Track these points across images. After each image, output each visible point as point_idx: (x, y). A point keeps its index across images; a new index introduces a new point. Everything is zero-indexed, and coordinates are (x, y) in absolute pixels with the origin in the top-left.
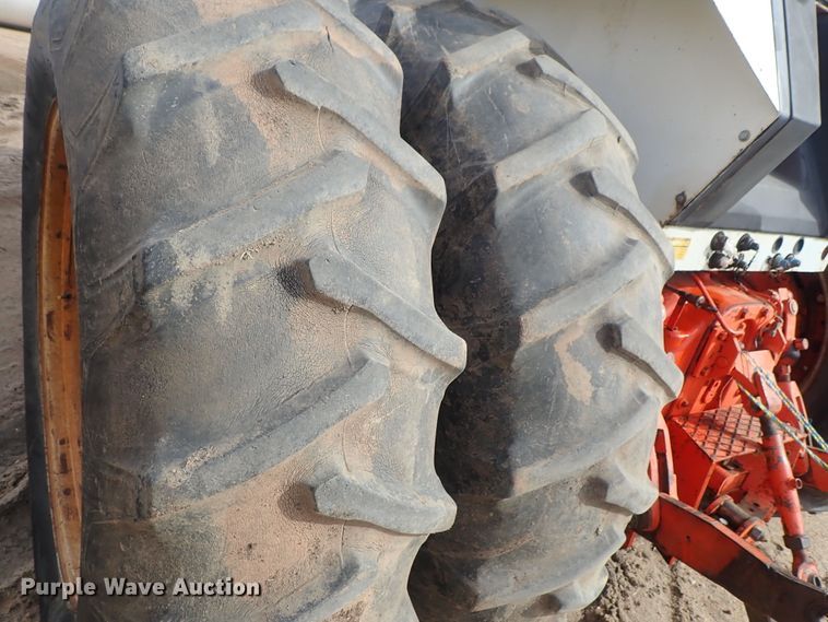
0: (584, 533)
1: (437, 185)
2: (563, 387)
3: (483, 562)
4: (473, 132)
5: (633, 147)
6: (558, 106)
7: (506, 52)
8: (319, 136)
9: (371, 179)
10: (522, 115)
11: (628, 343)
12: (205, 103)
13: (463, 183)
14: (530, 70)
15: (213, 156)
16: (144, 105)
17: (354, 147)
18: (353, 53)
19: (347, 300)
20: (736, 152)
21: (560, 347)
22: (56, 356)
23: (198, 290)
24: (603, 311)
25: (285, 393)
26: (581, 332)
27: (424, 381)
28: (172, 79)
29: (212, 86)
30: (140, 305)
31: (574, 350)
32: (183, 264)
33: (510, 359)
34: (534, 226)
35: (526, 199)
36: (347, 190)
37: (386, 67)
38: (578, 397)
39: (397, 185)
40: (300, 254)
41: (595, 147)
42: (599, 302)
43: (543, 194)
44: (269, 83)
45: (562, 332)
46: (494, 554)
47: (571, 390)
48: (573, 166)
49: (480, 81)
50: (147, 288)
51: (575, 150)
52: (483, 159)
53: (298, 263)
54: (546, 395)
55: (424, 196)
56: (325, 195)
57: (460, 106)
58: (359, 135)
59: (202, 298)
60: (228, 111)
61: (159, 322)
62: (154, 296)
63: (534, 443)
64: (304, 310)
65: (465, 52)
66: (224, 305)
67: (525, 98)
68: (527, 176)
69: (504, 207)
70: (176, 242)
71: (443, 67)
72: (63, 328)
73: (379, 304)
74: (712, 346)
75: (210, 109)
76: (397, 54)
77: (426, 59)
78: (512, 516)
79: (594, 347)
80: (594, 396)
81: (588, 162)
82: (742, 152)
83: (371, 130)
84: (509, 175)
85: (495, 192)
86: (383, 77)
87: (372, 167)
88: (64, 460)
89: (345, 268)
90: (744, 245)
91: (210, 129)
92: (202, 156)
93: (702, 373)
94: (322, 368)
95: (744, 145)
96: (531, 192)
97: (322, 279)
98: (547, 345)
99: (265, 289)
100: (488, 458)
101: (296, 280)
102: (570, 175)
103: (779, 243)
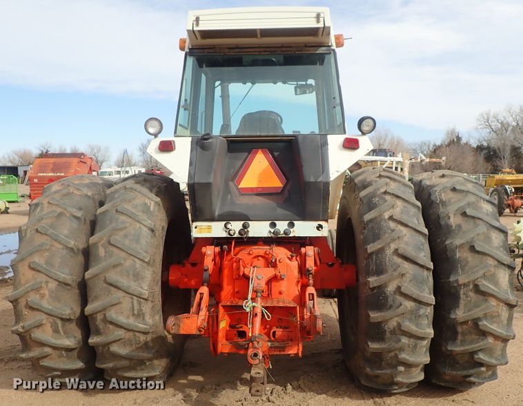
74: (235, 265)
98: (97, 244)
103: (273, 225)
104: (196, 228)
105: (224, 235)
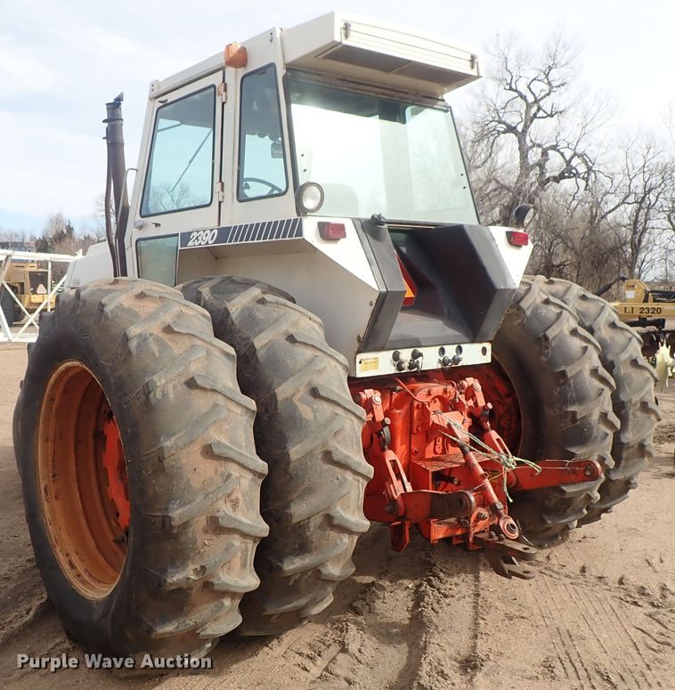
0: (330, 479)
1: (232, 351)
2: (300, 415)
3: (291, 501)
4: (244, 330)
5: (320, 321)
6: (276, 312)
7: (251, 297)
8: (187, 342)
9: (207, 352)
10: (261, 320)
11: (322, 393)
12: (150, 340)
13: (243, 350)
14: (262, 301)
15: (157, 355)
16: (133, 345)
17: (199, 343)
18: (190, 313)
19: (208, 387)
20: (370, 312)
21: (295, 400)
22: (52, 511)
23: (163, 392)
24: (309, 384)
25: (195, 418)
26: (302, 393)
27: (241, 415)
28: (140, 335)
29: (151, 335)
30: (148, 399)
31: (301, 400)
32: (158, 384)
33: (276, 409)
34: (274, 358)
35: (269, 350)
36: (200, 356)
37: (204, 316)
38: (308, 418)
39: (217, 353)
40: (190, 376)
41: (295, 324)
42: (306, 380)
43: (275, 346)
44: (168, 330)
45: (294, 394)
46: (295, 496)
47: (304, 416)
48: (285, 333)
49: (242, 310)
50: (149, 392)
51: (286, 327)
52: (249, 339)
53: (190, 379)
54: (295, 421)
55: (227, 355)
56: (194, 358)
57: (236, 322)
58: (200, 339)
59: (164, 395)
60: (158, 341)
61: (153, 403)
62: (152, 395)
63: (295, 441)
64: (195, 393)
65: (233, 301)
66: (171, 396)
67: (261, 312)
68: (267, 341)
69: (261, 354)
70: (155, 378)
71: (226, 309)
72: (53, 494)
73: (218, 387)
74: (416, 412)
75: (152, 341)
76: (206, 309)
77: (219, 307)
78: (296, 474)
79: (310, 398)
80: (315, 416)
81: (292, 331)
82: (373, 311)
83: (203, 336)
84: (259, 342)
85: (255, 350)
86: (203, 319)
87: (207, 348)
88: (71, 564)
89: (205, 377)
90: (416, 355)
91: (154, 348)
92: (154, 355)
93: (417, 430)
94: (205, 410)
95: (372, 308)
96: (270, 346)
97: (199, 382)
98: (289, 400)
99: (182, 388)
100: (279, 452)
101: (191, 384)
102: (285, 337)
103: (442, 351)
104: (360, 362)
105: (392, 370)
